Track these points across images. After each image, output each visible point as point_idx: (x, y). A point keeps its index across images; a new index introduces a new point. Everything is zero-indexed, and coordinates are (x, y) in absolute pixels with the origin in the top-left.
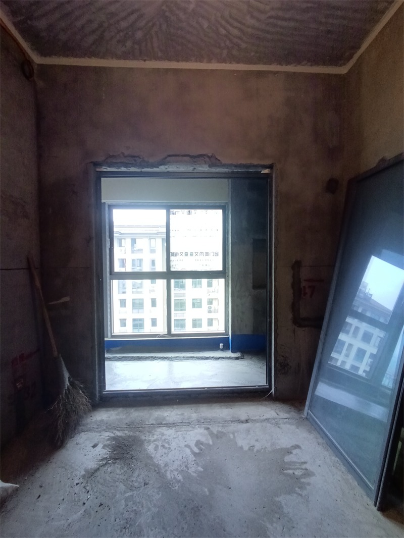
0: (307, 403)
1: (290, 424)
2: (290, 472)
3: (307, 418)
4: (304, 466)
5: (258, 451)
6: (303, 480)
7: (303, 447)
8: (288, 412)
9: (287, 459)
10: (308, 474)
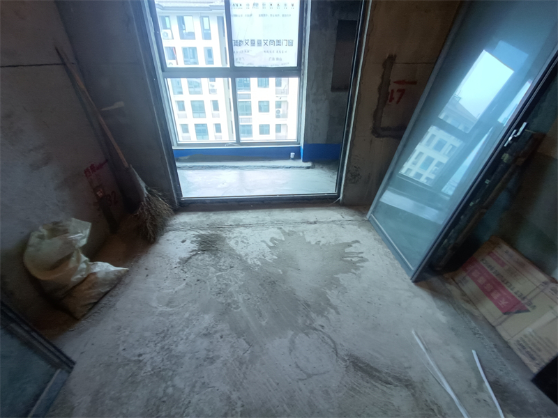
0: (372, 208)
1: (353, 225)
2: (349, 259)
3: (368, 221)
4: (360, 255)
5: (323, 245)
6: (358, 264)
7: (362, 242)
8: (353, 216)
9: (347, 250)
10: (363, 260)
